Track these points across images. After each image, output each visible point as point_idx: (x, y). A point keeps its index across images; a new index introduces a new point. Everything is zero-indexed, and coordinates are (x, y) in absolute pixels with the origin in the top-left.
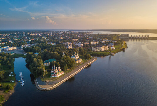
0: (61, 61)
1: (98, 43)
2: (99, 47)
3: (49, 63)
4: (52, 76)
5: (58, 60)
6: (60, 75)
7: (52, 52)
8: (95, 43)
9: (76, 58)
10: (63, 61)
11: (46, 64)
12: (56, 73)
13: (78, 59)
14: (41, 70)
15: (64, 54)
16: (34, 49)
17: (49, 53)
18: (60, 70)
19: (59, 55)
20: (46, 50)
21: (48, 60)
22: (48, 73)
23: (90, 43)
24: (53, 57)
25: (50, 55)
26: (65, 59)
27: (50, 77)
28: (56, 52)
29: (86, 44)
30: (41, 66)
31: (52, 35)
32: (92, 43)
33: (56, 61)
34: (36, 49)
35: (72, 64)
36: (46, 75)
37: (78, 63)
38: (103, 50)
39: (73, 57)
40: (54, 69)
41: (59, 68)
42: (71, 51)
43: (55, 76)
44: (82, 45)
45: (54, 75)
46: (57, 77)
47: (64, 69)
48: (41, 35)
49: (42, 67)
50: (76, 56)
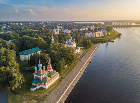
0: (52, 51)
1: (87, 29)
2: (93, 33)
3: (30, 55)
4: (35, 87)
5: (44, 49)
6: (52, 83)
7: (34, 38)
8: (84, 29)
9: (73, 45)
10: (56, 52)
11: (23, 58)
12: (45, 80)
13: (76, 48)
14: (8, 73)
15: (53, 40)
16: (9, 35)
17: (29, 39)
18: (52, 70)
19: (45, 42)
20: (25, 36)
21: (29, 50)
22: (24, 81)
23: (78, 29)
24: (35, 45)
25: (31, 42)
26: (58, 47)
27: (31, 89)
28: (40, 38)
29: (75, 31)
30: (9, 63)
31: (34, 24)
32: (81, 30)
33: (42, 52)
34: (12, 35)
35: (72, 57)
36: (20, 87)
37: (77, 54)
38: (98, 37)
39: (68, 45)
40: (38, 69)
41: (50, 65)
42: (61, 36)
43: (43, 86)
44: (71, 31)
45: (41, 84)
46: (47, 87)
47: (60, 66)
48: (22, 24)
49: (13, 66)
50: (72, 43)
